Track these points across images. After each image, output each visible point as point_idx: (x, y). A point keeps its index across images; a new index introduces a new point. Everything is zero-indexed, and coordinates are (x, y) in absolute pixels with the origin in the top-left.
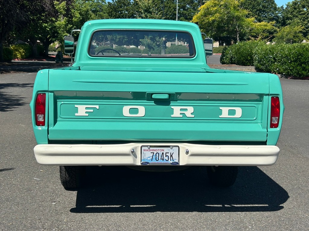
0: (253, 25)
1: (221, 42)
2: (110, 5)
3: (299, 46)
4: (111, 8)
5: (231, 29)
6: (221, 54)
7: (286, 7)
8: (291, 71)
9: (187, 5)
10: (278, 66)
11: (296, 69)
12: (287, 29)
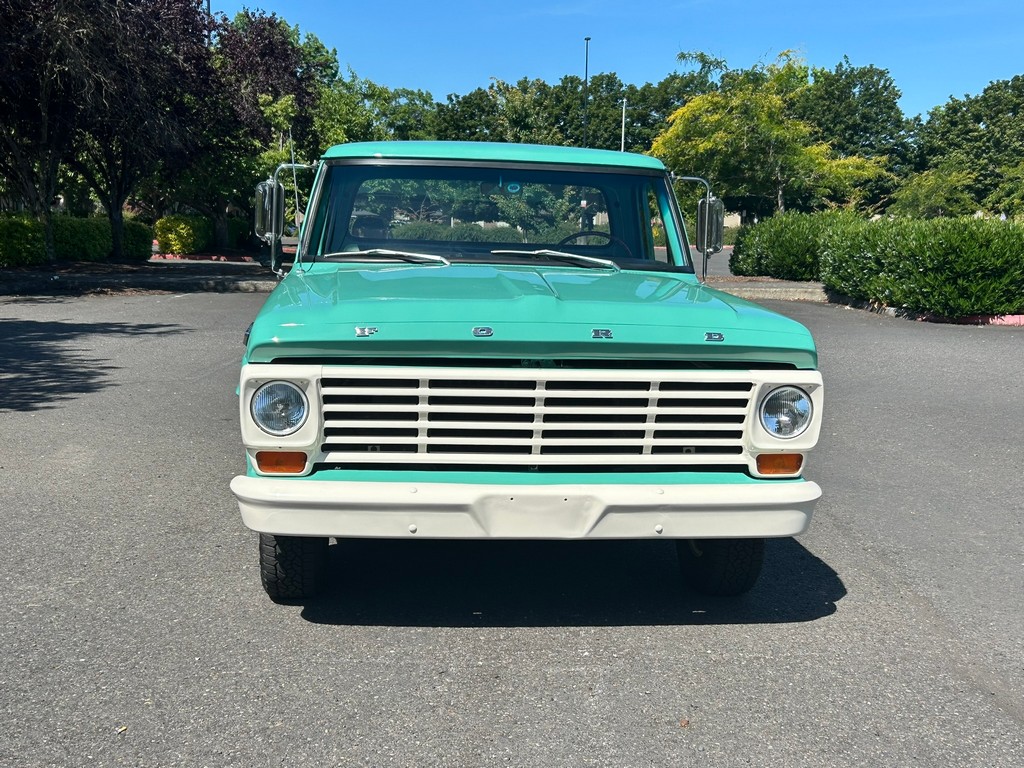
0: (824, 164)
1: (744, 214)
2: (442, 110)
3: (949, 227)
4: (444, 119)
5: (761, 175)
6: (732, 247)
7: (928, 118)
8: (925, 297)
9: (653, 113)
10: (889, 284)
11: (940, 294)
12: (929, 179)
